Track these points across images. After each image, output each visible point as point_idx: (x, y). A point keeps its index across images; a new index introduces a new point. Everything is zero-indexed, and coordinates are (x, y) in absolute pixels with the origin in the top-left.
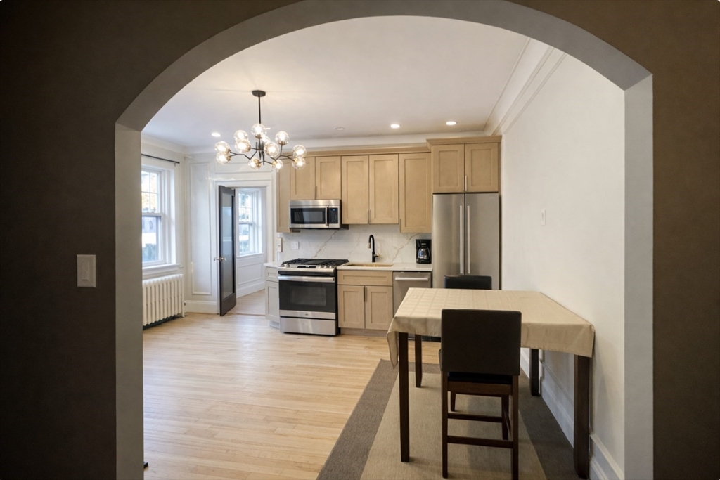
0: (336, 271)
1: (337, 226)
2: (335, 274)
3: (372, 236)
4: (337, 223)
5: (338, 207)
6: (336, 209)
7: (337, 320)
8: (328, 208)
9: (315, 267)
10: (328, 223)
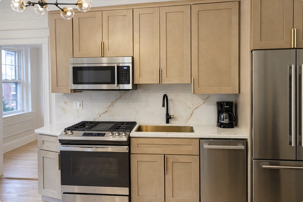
0: (129, 138)
1: (129, 86)
2: (128, 143)
3: (165, 96)
4: (129, 83)
5: (130, 65)
6: (128, 67)
7: (130, 196)
8: (118, 67)
9: (103, 135)
10: (118, 83)
